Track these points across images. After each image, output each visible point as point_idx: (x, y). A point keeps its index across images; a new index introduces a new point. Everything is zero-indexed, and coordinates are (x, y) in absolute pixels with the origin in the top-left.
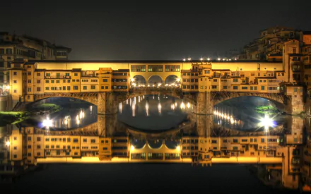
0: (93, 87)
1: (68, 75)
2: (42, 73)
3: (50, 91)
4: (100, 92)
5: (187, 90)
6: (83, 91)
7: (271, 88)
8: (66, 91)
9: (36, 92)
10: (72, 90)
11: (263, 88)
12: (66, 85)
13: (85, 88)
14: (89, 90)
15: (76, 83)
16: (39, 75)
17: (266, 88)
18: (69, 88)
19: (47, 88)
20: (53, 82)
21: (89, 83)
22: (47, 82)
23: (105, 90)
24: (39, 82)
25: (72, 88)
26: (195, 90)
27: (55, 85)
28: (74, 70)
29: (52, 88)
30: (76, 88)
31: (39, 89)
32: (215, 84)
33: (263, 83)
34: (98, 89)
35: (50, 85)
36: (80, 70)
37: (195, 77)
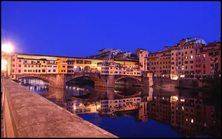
0: (54, 71)
1: (38, 62)
2: (22, 60)
3: (27, 72)
4: (60, 74)
5: (103, 74)
6: (48, 73)
7: (138, 74)
8: (38, 73)
9: (18, 73)
11: (135, 74)
12: (38, 68)
13: (49, 71)
14: (52, 72)
15: (44, 68)
16: (20, 61)
17: (136, 73)
18: (39, 71)
19: (25, 71)
20: (29, 66)
21: (52, 69)
22: (26, 66)
23: (63, 73)
24: (20, 66)
25: (41, 71)
26: (107, 74)
27: (31, 68)
28: (42, 59)
29: (29, 71)
30: (44, 71)
31: (20, 71)
32: (117, 71)
33: (135, 71)
34: (57, 72)
35: (27, 68)
36: (45, 60)
37: (107, 67)
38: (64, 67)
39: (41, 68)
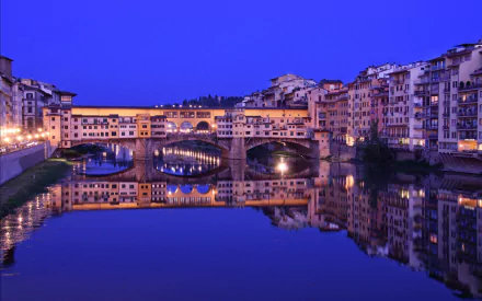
0: (131, 133)
1: (105, 121)
2: (79, 119)
3: (88, 137)
4: (140, 139)
5: (222, 136)
6: (121, 137)
7: (299, 134)
8: (105, 137)
9: (73, 138)
10: (110, 136)
11: (292, 134)
12: (105, 130)
13: (123, 134)
14: (127, 136)
15: (114, 129)
16: (76, 120)
17: (295, 133)
18: (107, 134)
19: (85, 135)
20: (90, 128)
21: (127, 130)
22: (85, 128)
23: (144, 136)
24: (76, 127)
25: (110, 134)
26: (229, 136)
27: (93, 131)
28: (111, 116)
29: (90, 134)
30: (114, 134)
31: (76, 135)
32: (248, 130)
33: (292, 129)
34: (135, 136)
35: (88, 131)
36: (117, 116)
37: (229, 123)
38: (145, 127)
39: (110, 130)
